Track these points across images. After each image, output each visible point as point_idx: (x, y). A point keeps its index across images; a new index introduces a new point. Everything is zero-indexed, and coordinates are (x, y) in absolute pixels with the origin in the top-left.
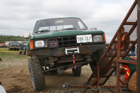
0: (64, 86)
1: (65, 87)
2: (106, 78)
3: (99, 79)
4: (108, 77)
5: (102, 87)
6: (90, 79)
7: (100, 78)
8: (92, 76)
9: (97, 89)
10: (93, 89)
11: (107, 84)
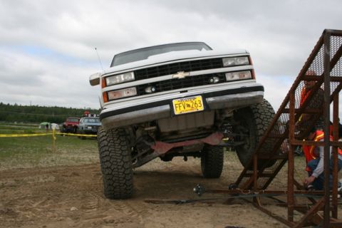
0: (194, 189)
1: (197, 192)
2: (268, 178)
3: (256, 178)
4: (272, 176)
5: (261, 193)
6: (240, 180)
7: (258, 178)
8: (243, 175)
9: (253, 196)
10: (245, 196)
11: (271, 188)
